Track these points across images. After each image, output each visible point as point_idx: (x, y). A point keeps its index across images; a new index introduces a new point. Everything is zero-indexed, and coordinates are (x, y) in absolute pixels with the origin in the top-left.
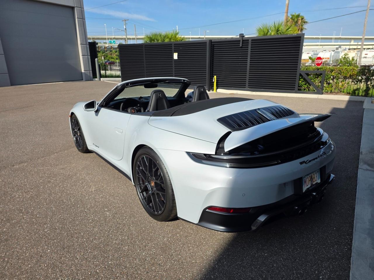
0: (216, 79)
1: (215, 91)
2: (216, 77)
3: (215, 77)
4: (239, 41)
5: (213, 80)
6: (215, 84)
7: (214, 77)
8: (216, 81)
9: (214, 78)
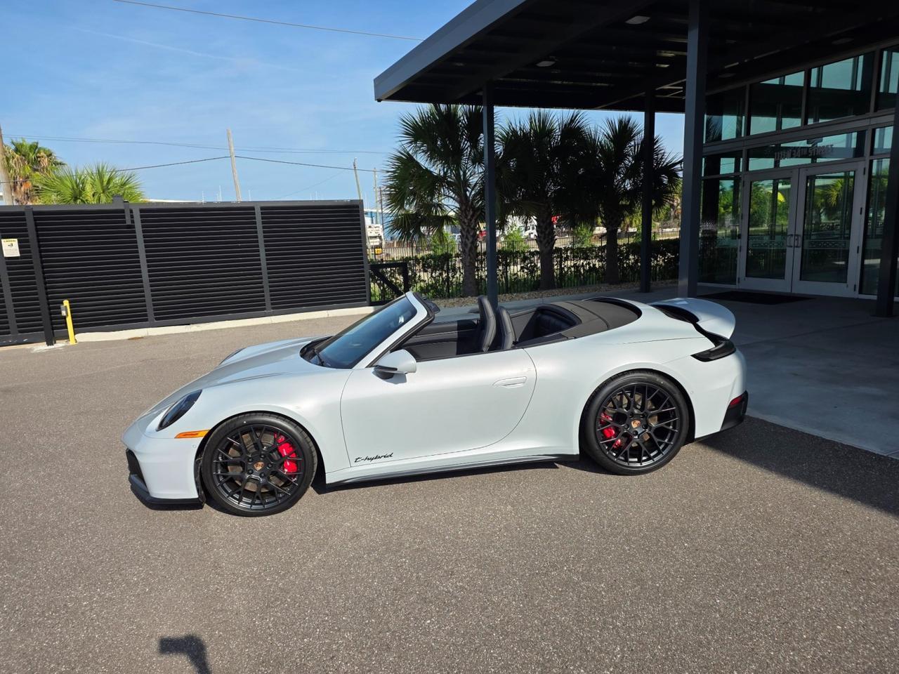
0: (70, 308)
1: (72, 342)
2: (70, 302)
3: (66, 303)
4: (123, 211)
5: (64, 313)
6: (69, 321)
7: (62, 303)
8: (71, 312)
9: (66, 307)
